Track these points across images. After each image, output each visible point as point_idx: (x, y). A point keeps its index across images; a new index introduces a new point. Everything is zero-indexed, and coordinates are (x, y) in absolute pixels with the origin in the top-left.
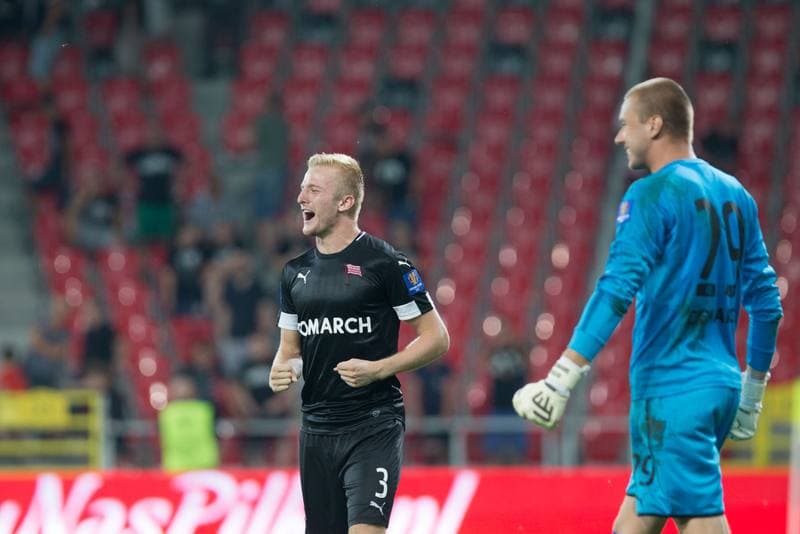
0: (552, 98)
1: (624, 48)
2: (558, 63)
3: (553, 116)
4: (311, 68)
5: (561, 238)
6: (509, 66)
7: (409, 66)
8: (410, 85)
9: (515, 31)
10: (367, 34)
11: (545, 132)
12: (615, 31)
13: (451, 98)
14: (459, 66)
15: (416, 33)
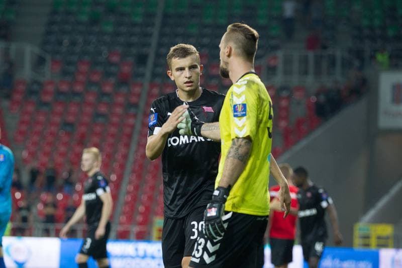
0: (113, 130)
1: (135, 116)
2: (115, 119)
3: (113, 136)
4: (41, 118)
5: (113, 172)
6: (101, 120)
7: (71, 119)
8: (71, 125)
9: (103, 109)
10: (59, 109)
11: (111, 140)
12: (133, 111)
13: (83, 129)
14: (86, 119)
15: (73, 109)
